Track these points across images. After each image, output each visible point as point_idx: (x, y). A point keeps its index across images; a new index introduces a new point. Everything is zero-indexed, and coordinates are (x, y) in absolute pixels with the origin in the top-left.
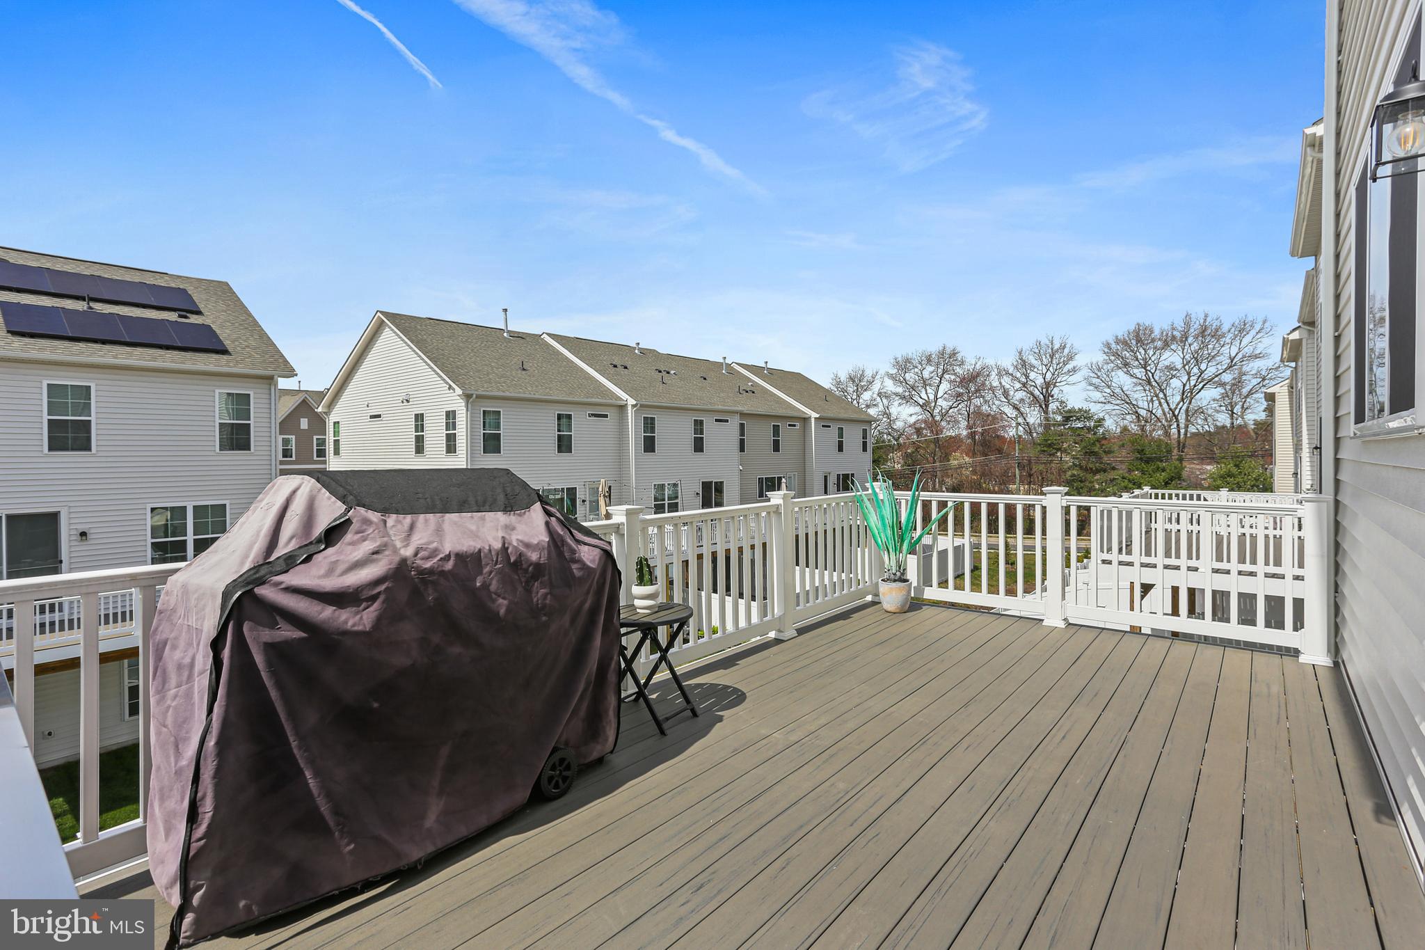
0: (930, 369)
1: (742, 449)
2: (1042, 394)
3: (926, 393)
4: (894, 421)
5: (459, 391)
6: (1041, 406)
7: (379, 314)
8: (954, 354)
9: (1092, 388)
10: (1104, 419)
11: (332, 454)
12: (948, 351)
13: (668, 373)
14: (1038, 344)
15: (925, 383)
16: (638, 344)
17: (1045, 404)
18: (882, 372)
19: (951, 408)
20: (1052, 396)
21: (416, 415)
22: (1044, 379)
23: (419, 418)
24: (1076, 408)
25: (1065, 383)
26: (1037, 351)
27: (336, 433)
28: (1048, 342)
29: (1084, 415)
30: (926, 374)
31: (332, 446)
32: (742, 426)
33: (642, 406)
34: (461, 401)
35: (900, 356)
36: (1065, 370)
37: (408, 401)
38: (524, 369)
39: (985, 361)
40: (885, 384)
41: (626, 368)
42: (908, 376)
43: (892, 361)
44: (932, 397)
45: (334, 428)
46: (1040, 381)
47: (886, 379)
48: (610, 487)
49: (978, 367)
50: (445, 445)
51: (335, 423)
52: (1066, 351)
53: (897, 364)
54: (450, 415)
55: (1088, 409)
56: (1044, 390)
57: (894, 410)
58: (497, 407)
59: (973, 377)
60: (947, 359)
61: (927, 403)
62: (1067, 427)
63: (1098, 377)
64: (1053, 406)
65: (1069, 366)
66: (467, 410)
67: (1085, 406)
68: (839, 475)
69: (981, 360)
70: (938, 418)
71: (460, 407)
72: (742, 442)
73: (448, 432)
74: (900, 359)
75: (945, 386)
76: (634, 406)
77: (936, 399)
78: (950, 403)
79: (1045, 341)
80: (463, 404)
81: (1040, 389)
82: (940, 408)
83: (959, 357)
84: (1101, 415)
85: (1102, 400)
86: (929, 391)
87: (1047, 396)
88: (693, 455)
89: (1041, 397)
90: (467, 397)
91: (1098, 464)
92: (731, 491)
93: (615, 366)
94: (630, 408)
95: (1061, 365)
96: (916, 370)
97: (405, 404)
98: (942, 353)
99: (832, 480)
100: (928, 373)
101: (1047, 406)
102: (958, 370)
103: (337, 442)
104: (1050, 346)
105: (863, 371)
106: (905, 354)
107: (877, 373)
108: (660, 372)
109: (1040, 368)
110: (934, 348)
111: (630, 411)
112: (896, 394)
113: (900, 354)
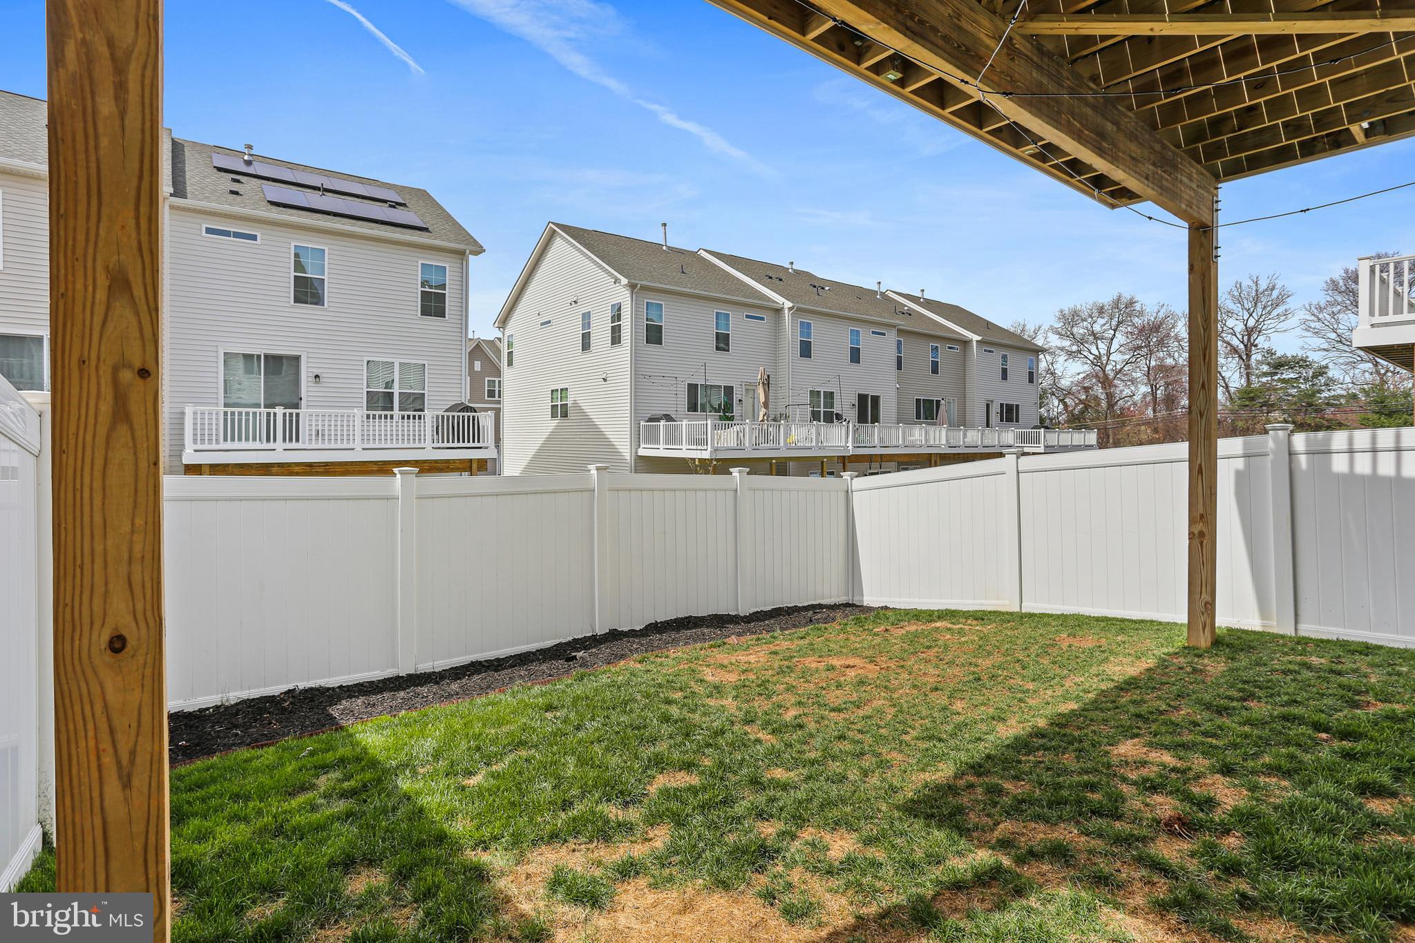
0: (1101, 321)
1: (899, 367)
2: (1242, 342)
3: (1097, 348)
4: (1060, 378)
5: (624, 281)
6: (1240, 357)
7: (550, 225)
8: (1131, 303)
9: (1309, 334)
10: (1327, 367)
11: (506, 369)
12: (1124, 300)
13: (823, 288)
14: (1238, 286)
15: (1096, 337)
16: (792, 263)
17: (1247, 354)
18: (1046, 327)
19: (1127, 364)
20: (1256, 346)
21: (584, 315)
22: (1246, 325)
23: (586, 317)
24: (1289, 355)
25: (1273, 330)
26: (1236, 294)
28: (1251, 283)
29: (1299, 363)
30: (1097, 328)
31: (506, 361)
32: (899, 343)
33: (799, 309)
34: (626, 292)
35: (1067, 309)
36: (1274, 313)
37: (576, 303)
38: (683, 272)
39: (1170, 308)
40: (1048, 340)
41: (781, 280)
42: (1075, 330)
43: (1057, 314)
44: (1103, 352)
45: (509, 342)
46: (1239, 327)
47: (1050, 334)
48: (768, 376)
49: (1161, 315)
50: (610, 340)
51: (509, 338)
52: (1275, 293)
53: (1062, 316)
54: (616, 308)
55: (1304, 356)
56: (1246, 338)
57: (1059, 368)
58: (659, 300)
59: (1155, 328)
60: (1123, 310)
61: (1099, 357)
62: (1276, 378)
63: (1319, 320)
64: (1256, 357)
65: (1280, 310)
66: (632, 304)
67: (1300, 354)
68: (1002, 405)
69: (1165, 308)
70: (1111, 375)
71: (624, 297)
72: (899, 360)
73: (614, 325)
74: (1066, 312)
75: (1120, 339)
76: (790, 309)
77: (1109, 354)
78: (1127, 357)
79: (1247, 282)
80: (629, 295)
81: (1240, 337)
82: (1114, 364)
83: (1138, 307)
84: (1324, 363)
85: (1326, 346)
86: (1101, 345)
87: (1249, 346)
88: (850, 365)
89: (1242, 346)
90: (632, 287)
91: (1317, 419)
92: (888, 408)
93: (771, 278)
94: (786, 311)
95: (1268, 309)
96: (1085, 323)
97: (574, 306)
98: (1116, 303)
99: (995, 409)
100: (1099, 326)
101: (1249, 356)
102: (1136, 320)
103: (510, 355)
104: (1254, 288)
105: (1024, 325)
106: (1072, 306)
107: (1040, 327)
108: (815, 287)
109: (1241, 314)
110: (1106, 299)
111: (786, 315)
112: (1062, 349)
113: (1068, 305)
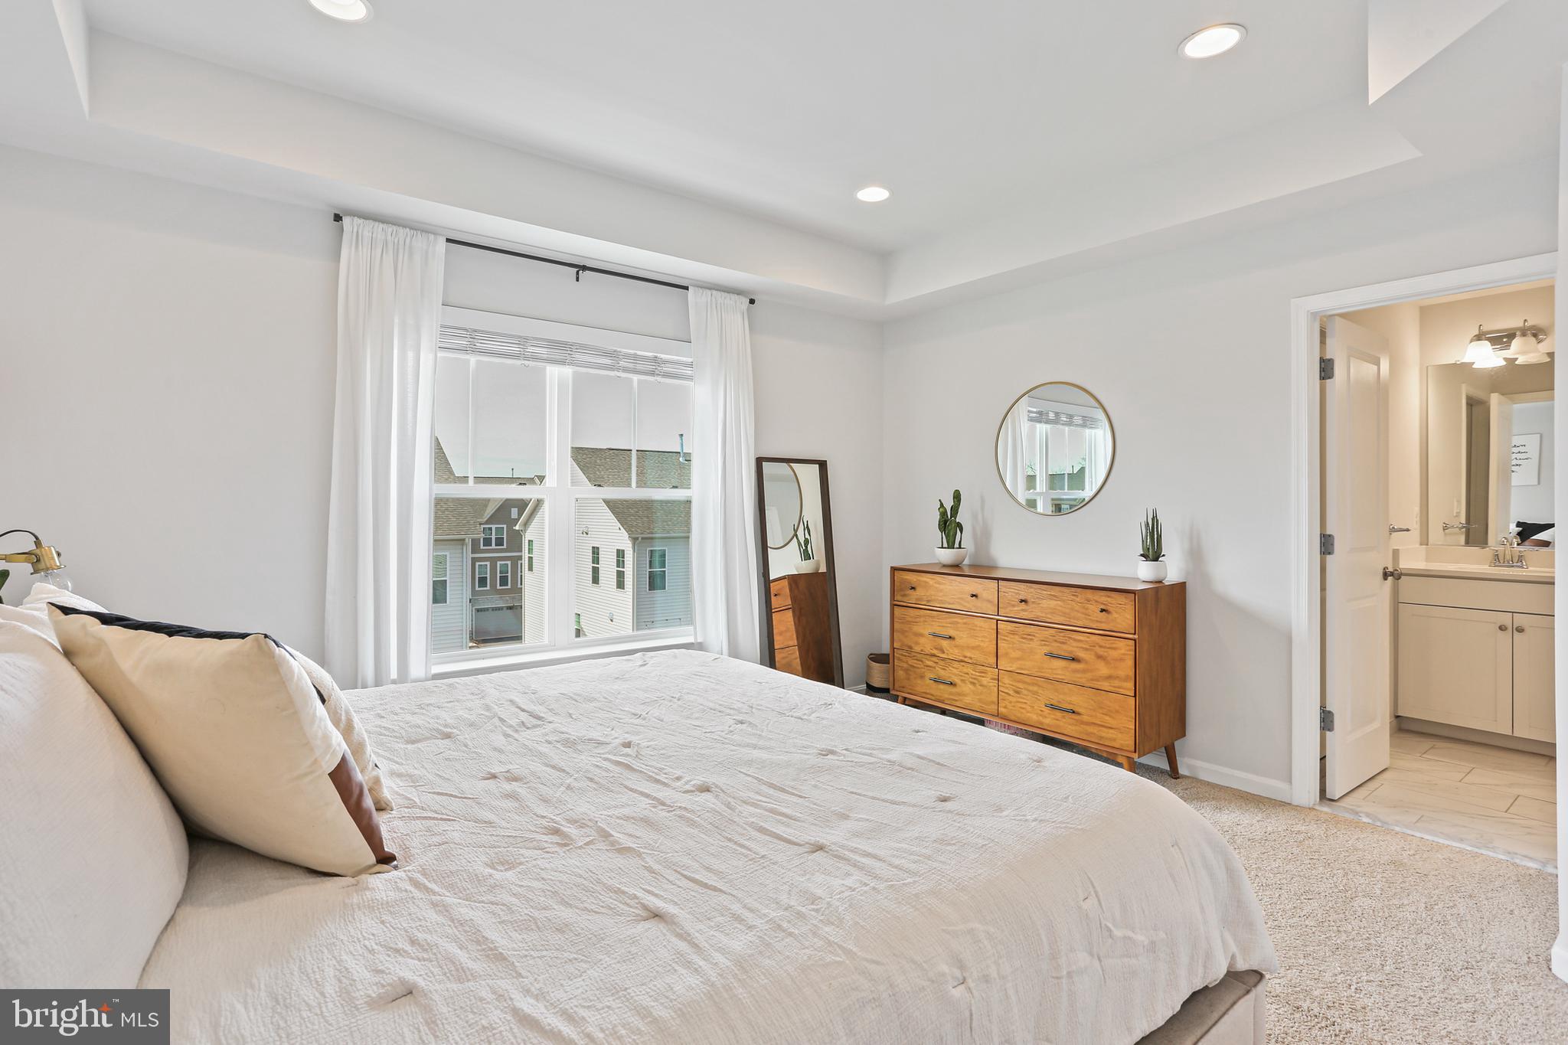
5: (626, 534)
11: (527, 569)
21: (593, 548)
23: (596, 551)
27: (530, 551)
31: (527, 562)
34: (629, 542)
37: (587, 534)
45: (529, 545)
50: (615, 580)
51: (529, 541)
54: (620, 554)
58: (662, 547)
66: (634, 551)
71: (627, 545)
73: (618, 569)
80: (631, 545)
90: (634, 540)
97: (585, 535)
103: (530, 559)
